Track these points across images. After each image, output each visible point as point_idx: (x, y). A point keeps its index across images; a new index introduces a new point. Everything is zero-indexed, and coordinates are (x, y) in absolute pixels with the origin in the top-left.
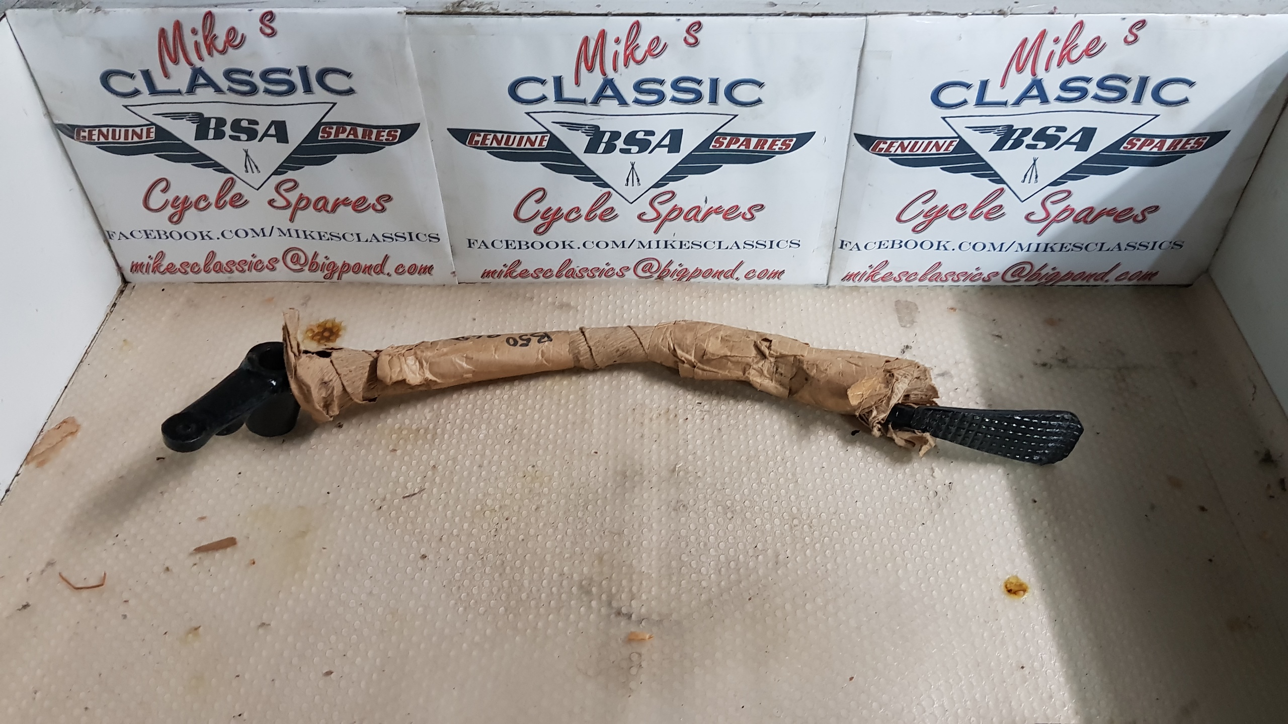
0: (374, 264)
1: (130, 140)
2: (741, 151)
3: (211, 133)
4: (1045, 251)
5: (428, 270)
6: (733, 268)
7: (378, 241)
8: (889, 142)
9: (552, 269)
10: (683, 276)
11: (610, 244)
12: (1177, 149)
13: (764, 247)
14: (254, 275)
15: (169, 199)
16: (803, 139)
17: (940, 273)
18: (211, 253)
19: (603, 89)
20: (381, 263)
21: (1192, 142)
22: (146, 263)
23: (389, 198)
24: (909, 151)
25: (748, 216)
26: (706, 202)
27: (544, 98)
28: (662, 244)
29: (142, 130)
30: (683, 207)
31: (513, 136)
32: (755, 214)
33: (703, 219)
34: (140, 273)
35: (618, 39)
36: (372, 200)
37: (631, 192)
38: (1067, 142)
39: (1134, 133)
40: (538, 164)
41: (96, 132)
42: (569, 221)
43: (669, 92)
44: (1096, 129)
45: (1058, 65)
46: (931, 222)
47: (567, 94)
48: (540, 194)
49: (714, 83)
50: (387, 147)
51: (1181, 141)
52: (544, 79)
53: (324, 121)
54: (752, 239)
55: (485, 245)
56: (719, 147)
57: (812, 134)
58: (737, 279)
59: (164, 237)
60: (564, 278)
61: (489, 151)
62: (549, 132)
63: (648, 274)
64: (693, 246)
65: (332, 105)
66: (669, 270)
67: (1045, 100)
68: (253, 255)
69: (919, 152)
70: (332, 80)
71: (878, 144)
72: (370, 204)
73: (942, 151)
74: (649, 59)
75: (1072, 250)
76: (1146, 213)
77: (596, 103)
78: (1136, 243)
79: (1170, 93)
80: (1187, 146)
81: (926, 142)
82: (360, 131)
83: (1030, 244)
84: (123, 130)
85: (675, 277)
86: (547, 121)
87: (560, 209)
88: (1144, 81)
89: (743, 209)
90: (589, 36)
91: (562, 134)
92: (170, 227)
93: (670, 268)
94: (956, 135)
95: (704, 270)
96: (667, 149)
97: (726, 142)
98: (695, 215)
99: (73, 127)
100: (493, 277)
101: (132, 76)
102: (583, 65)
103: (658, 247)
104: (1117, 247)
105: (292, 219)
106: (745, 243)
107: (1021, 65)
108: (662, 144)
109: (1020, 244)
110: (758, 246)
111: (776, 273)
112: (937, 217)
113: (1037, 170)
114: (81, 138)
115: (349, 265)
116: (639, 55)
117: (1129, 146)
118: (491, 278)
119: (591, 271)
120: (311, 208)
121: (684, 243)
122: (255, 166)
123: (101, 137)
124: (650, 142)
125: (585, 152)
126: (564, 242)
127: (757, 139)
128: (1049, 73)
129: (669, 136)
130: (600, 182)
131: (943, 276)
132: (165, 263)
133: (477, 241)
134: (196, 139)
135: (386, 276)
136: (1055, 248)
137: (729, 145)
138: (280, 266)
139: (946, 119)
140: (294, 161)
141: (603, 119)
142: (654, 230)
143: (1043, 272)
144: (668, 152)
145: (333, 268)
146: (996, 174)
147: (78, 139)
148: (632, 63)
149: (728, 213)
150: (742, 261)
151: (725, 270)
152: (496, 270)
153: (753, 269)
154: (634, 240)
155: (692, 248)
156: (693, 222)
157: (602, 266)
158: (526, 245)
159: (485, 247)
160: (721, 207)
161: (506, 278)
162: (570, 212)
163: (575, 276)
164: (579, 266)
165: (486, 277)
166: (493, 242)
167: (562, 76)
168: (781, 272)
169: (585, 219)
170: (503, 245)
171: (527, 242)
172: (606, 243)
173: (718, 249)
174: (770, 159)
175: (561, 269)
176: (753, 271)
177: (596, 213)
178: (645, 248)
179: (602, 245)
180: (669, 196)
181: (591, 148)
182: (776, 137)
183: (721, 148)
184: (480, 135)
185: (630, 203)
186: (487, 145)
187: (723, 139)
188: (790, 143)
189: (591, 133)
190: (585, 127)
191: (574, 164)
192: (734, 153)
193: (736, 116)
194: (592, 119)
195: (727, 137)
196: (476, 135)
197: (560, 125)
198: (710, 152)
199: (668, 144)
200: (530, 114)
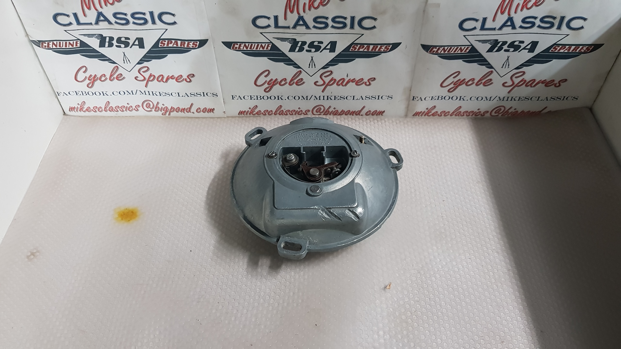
0: (186, 108)
1: (68, 47)
2: (365, 52)
3: (107, 44)
4: (511, 100)
5: (212, 110)
6: (360, 110)
7: (188, 96)
8: (438, 48)
9: (272, 110)
10: (335, 114)
11: (301, 97)
12: (577, 51)
13: (375, 99)
14: (128, 113)
15: (87, 76)
16: (395, 46)
17: (460, 112)
18: (108, 102)
19: (298, 21)
20: (189, 107)
21: (585, 48)
22: (76, 107)
23: (194, 75)
24: (448, 52)
25: (368, 83)
26: (347, 76)
27: (269, 26)
28: (326, 98)
29: (73, 42)
30: (336, 79)
31: (254, 44)
32: (371, 82)
33: (346, 85)
34: (73, 111)
36: (185, 77)
37: (311, 71)
38: (524, 48)
39: (557, 43)
40: (266, 58)
41: (51, 43)
42: (281, 85)
43: (330, 23)
44: (538, 42)
45: (522, 10)
46: (457, 87)
47: (280, 24)
48: (267, 73)
49: (353, 18)
50: (192, 50)
51: (579, 47)
52: (269, 17)
53: (161, 38)
54: (370, 94)
55: (240, 98)
56: (355, 50)
57: (400, 43)
58: (362, 115)
59: (84, 94)
60: (278, 115)
61: (242, 52)
62: (271, 42)
63: (319, 113)
65: (165, 30)
67: (514, 27)
68: (128, 104)
69: (452, 52)
70: (165, 18)
71: (433, 49)
72: (184, 79)
73: (463, 52)
74: (321, 7)
75: (524, 100)
76: (561, 83)
77: (295, 28)
78: (555, 97)
79: (575, 24)
80: (582, 50)
81: (456, 47)
82: (179, 42)
83: (504, 97)
84: (64, 42)
85: (332, 114)
86: (270, 37)
87: (276, 79)
88: (563, 18)
89: (366, 80)
91: (278, 44)
92: (88, 90)
93: (329, 110)
94: (470, 44)
95: (346, 111)
96: (329, 50)
97: (358, 48)
98: (342, 82)
99: (39, 41)
101: (68, 16)
102: (288, 10)
103: (324, 99)
104: (546, 99)
105: (146, 86)
106: (366, 97)
107: (503, 10)
108: (327, 48)
109: (499, 97)
110: (372, 98)
111: (380, 112)
112: (460, 85)
113: (509, 62)
114: (44, 47)
115: (174, 108)
116: (316, 4)
117: (554, 50)
118: (243, 115)
119: (291, 111)
120: (156, 80)
121: (336, 97)
122: (129, 60)
123: (54, 45)
124: (320, 47)
125: (289, 52)
126: (278, 96)
127: (373, 46)
128: (517, 14)
129: (330, 44)
130: (296, 66)
131: (462, 113)
132: (86, 107)
133: (236, 96)
134: (99, 47)
135: (192, 113)
136: (516, 99)
137: (359, 49)
138: (140, 109)
139: (466, 36)
140: (147, 58)
141: (299, 35)
142: (322, 90)
143: (510, 111)
144: (329, 52)
145: (167, 109)
146: (489, 64)
147: (42, 47)
148: (312, 8)
149: (358, 82)
150: (364, 106)
151: (356, 111)
152: (245, 111)
153: (369, 110)
154: (312, 95)
155: (340, 99)
156: (341, 86)
157: (297, 109)
158: (260, 98)
159: (240, 99)
160: (354, 79)
161: (250, 115)
162: (281, 81)
163: (283, 114)
164: (285, 109)
165: (241, 114)
166: (244, 96)
167: (278, 15)
168: (383, 112)
169: (289, 84)
170: (249, 98)
171: (260, 96)
172: (299, 97)
173: (353, 100)
174: (379, 56)
175: (277, 110)
176: (369, 112)
177: (294, 82)
178: (317, 100)
179: (297, 98)
180: (329, 73)
181: (292, 50)
182: (382, 45)
183: (355, 51)
184: (238, 45)
185: (310, 76)
186: (241, 49)
187: (356, 46)
188: (389, 47)
189: (292, 42)
190: (289, 40)
191: (284, 58)
192: (362, 53)
193: (362, 35)
194: (293, 36)
195: (358, 45)
196: (236, 44)
197: (277, 39)
198: (350, 53)
199: (329, 48)
200: (262, 33)
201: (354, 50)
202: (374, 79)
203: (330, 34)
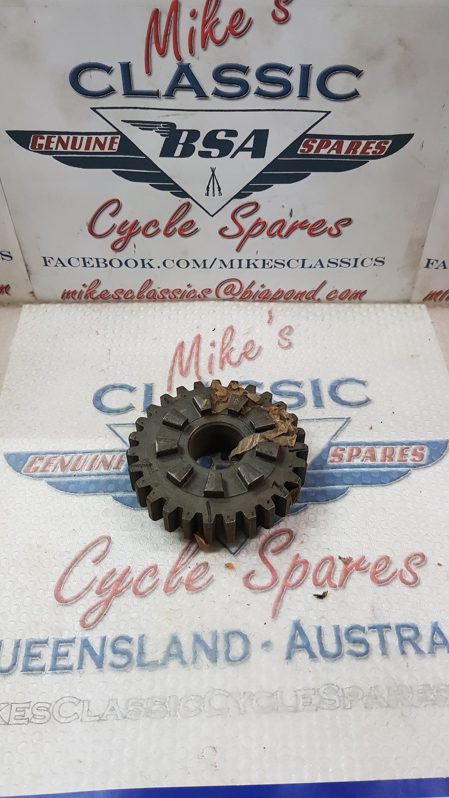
2: (333, 156)
5: (5, 289)
6: (315, 289)
9: (133, 290)
10: (265, 298)
11: (192, 264)
13: (347, 265)
19: (178, 78)
25: (335, 232)
26: (291, 215)
27: (110, 91)
28: (244, 263)
30: (266, 221)
31: (79, 137)
32: (342, 229)
33: (287, 235)
35: (194, 11)
37: (212, 203)
40: (108, 172)
42: (147, 236)
43: (254, 83)
47: (137, 86)
48: (114, 206)
49: (306, 70)
52: (110, 65)
54: (337, 256)
55: (62, 263)
56: (309, 151)
58: (319, 299)
60: (145, 299)
61: (54, 156)
62: (119, 132)
63: (230, 296)
64: (276, 265)
66: (251, 291)
74: (232, 40)
77: (172, 96)
85: (257, 298)
87: (136, 222)
89: (330, 224)
90: (159, 8)
91: (136, 136)
95: (286, 291)
96: (251, 153)
97: (315, 145)
98: (279, 230)
100: (74, 298)
102: (154, 47)
103: (240, 267)
106: (329, 261)
108: (246, 146)
110: (343, 264)
111: (357, 294)
116: (219, 32)
118: (71, 299)
119: (172, 293)
121: (266, 262)
124: (231, 144)
125: (160, 157)
126: (143, 261)
127: (350, 141)
129: (253, 137)
133: (52, 258)
141: (179, 114)
142: (235, 248)
144: (252, 157)
148: (211, 44)
149: (313, 228)
150: (325, 281)
151: (307, 291)
152: (76, 291)
153: (335, 289)
154: (216, 259)
155: (275, 267)
156: (277, 237)
157: (184, 288)
158: (104, 263)
159: (61, 265)
160: (306, 221)
161: (87, 299)
162: (147, 226)
163: (156, 297)
164: (160, 287)
165: (67, 298)
166: (69, 260)
167: (130, 62)
168: (363, 293)
169: (164, 234)
170: (79, 263)
171: (104, 259)
172: (187, 262)
173: (302, 268)
174: (363, 166)
175: (142, 290)
176: (335, 292)
177: (175, 228)
178: (227, 268)
179: (183, 264)
180: (252, 208)
181: (167, 151)
182: (370, 138)
183: (310, 153)
184: (43, 138)
185: (210, 215)
186: (52, 149)
187: (312, 143)
188: (385, 145)
189: (167, 132)
190: (161, 126)
191: (149, 171)
192: (324, 159)
193: (328, 113)
194: (167, 116)
195: (317, 140)
196: (39, 138)
197: (131, 124)
198: (298, 158)
199: (252, 147)
200: (97, 110)
201: (307, 152)
202: (349, 221)
203: (253, 112)
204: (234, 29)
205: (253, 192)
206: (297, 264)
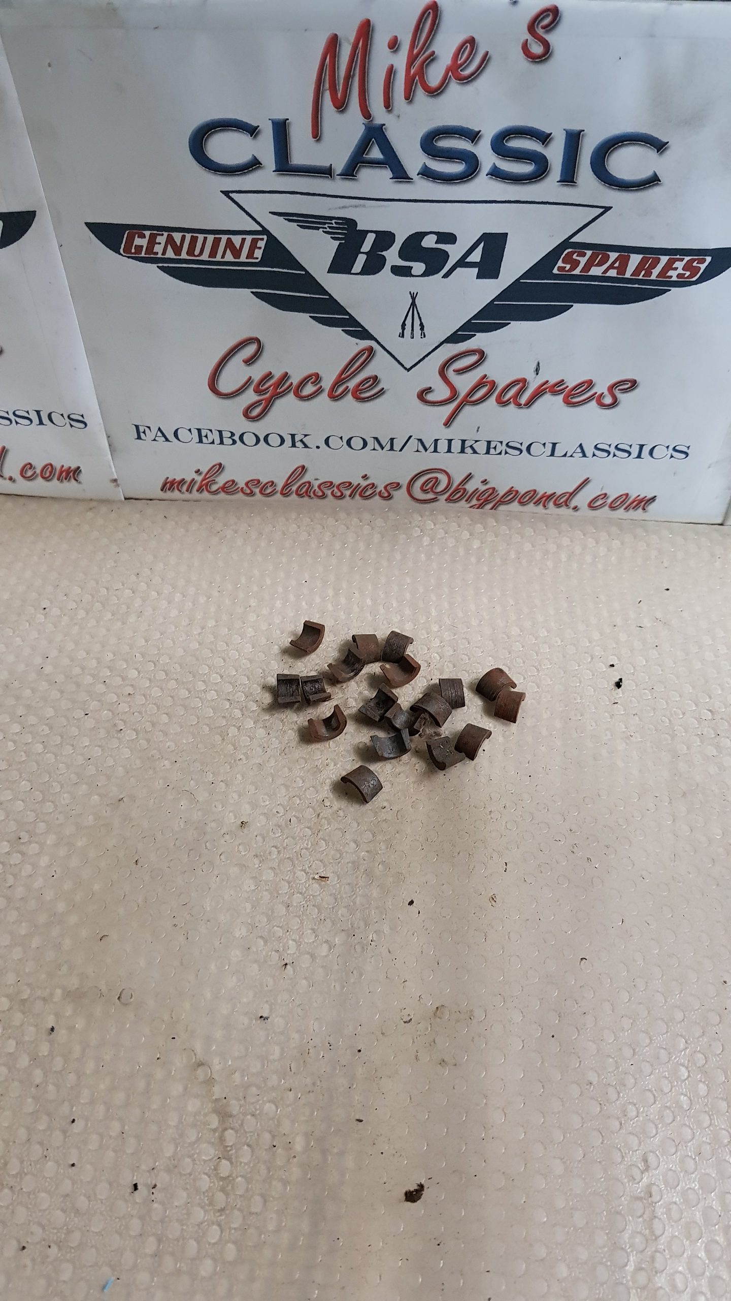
2: (610, 279)
5: (72, 474)
6: (571, 490)
9: (275, 481)
10: (487, 501)
11: (371, 443)
13: (627, 455)
16: (724, 261)
19: (364, 146)
25: (608, 400)
26: (537, 371)
27: (254, 165)
28: (456, 446)
30: (496, 381)
31: (201, 237)
32: (621, 397)
33: (529, 403)
35: (395, 39)
37: (409, 349)
40: (246, 293)
42: (302, 398)
43: (487, 158)
47: (298, 158)
48: (251, 349)
49: (574, 139)
52: (255, 123)
54: (610, 439)
55: (164, 435)
56: (570, 270)
58: (575, 508)
60: (294, 496)
61: (160, 265)
62: (265, 231)
63: (430, 496)
64: (509, 450)
66: (465, 490)
74: (454, 87)
77: (353, 175)
85: (473, 502)
86: (260, 208)
87: (285, 376)
89: (601, 388)
90: (337, 33)
91: (291, 237)
95: (522, 491)
96: (476, 270)
97: (583, 261)
98: (517, 394)
100: (180, 491)
102: (327, 97)
103: (449, 451)
106: (596, 447)
108: (468, 260)
110: (618, 453)
111: (641, 501)
116: (435, 75)
118: (176, 492)
119: (338, 487)
121: (493, 445)
124: (445, 256)
125: (328, 272)
126: (293, 436)
127: (641, 256)
129: (482, 245)
133: (149, 428)
135: (8, 482)
137: (587, 267)
141: (364, 206)
142: (443, 421)
144: (479, 277)
148: (420, 93)
149: (573, 392)
150: (588, 478)
151: (557, 493)
152: (184, 479)
153: (604, 492)
154: (410, 437)
155: (506, 453)
156: (512, 407)
157: (356, 480)
158: (231, 437)
159: (163, 439)
160: (562, 382)
161: (201, 492)
162: (303, 383)
163: (312, 494)
164: (318, 478)
165: (169, 490)
166: (176, 431)
167: (288, 119)
168: (650, 500)
169: (328, 395)
170: (193, 436)
171: (231, 432)
172: (364, 440)
173: (550, 456)
174: (660, 297)
175: (289, 482)
176: (603, 496)
177: (348, 387)
178: (428, 451)
179: (357, 443)
180: (474, 359)
181: (341, 264)
182: (676, 253)
183: (574, 273)
184: (144, 236)
185: (405, 368)
186: (157, 253)
187: (577, 256)
188: (700, 265)
189: (342, 234)
190: (332, 224)
191: (310, 294)
192: (596, 283)
193: (607, 209)
194: (343, 207)
195: (586, 251)
196: (137, 235)
197: (285, 219)
198: (554, 280)
199: (478, 260)
200: (231, 195)
201: (568, 271)
202: (634, 384)
203: (484, 204)
204: (459, 70)
205: (477, 334)
206: (544, 450)
